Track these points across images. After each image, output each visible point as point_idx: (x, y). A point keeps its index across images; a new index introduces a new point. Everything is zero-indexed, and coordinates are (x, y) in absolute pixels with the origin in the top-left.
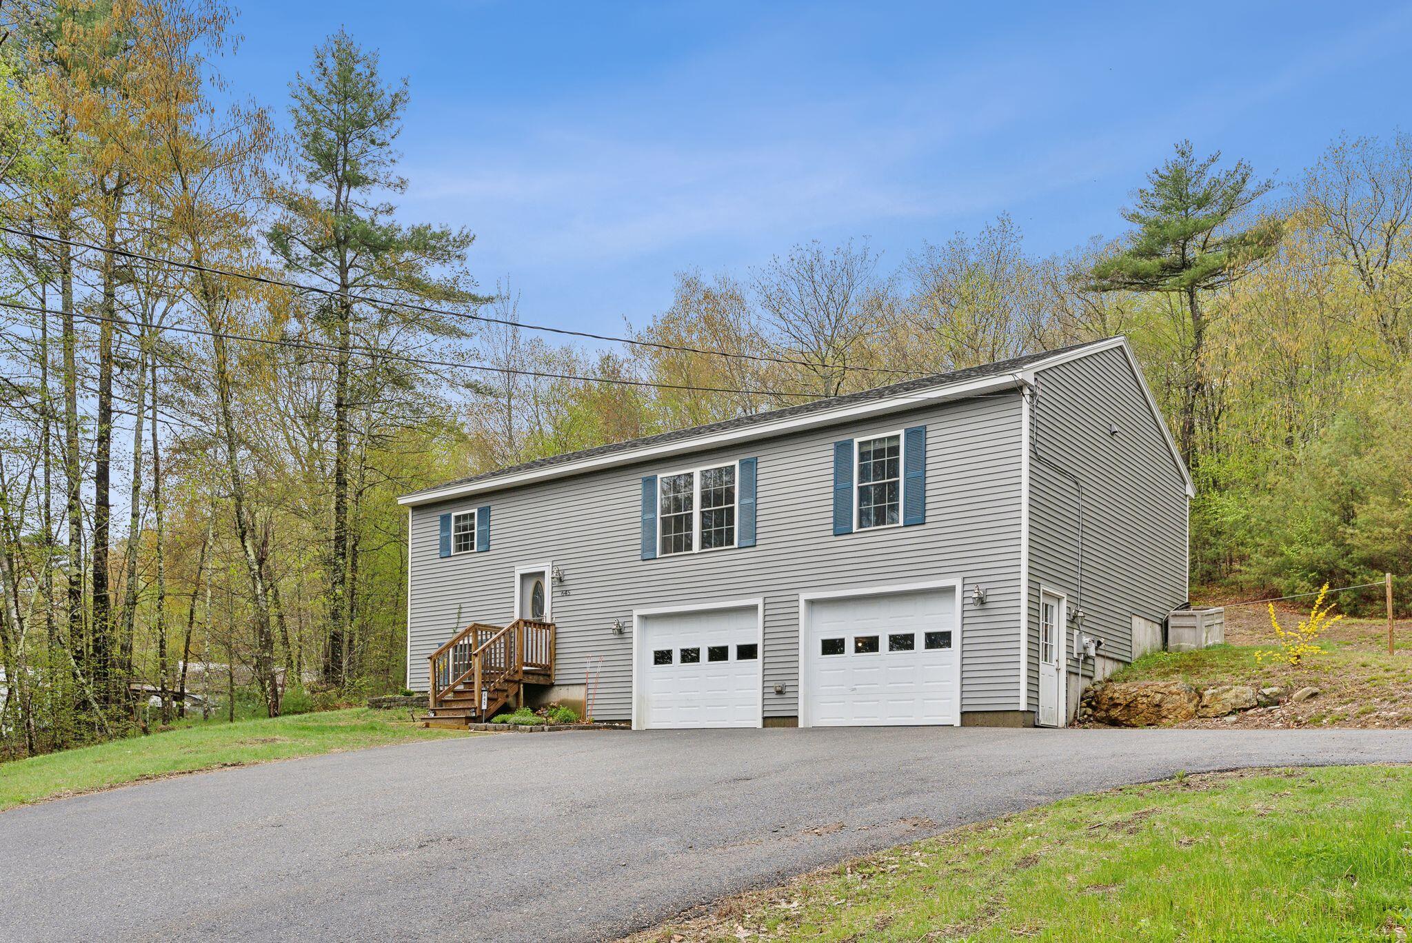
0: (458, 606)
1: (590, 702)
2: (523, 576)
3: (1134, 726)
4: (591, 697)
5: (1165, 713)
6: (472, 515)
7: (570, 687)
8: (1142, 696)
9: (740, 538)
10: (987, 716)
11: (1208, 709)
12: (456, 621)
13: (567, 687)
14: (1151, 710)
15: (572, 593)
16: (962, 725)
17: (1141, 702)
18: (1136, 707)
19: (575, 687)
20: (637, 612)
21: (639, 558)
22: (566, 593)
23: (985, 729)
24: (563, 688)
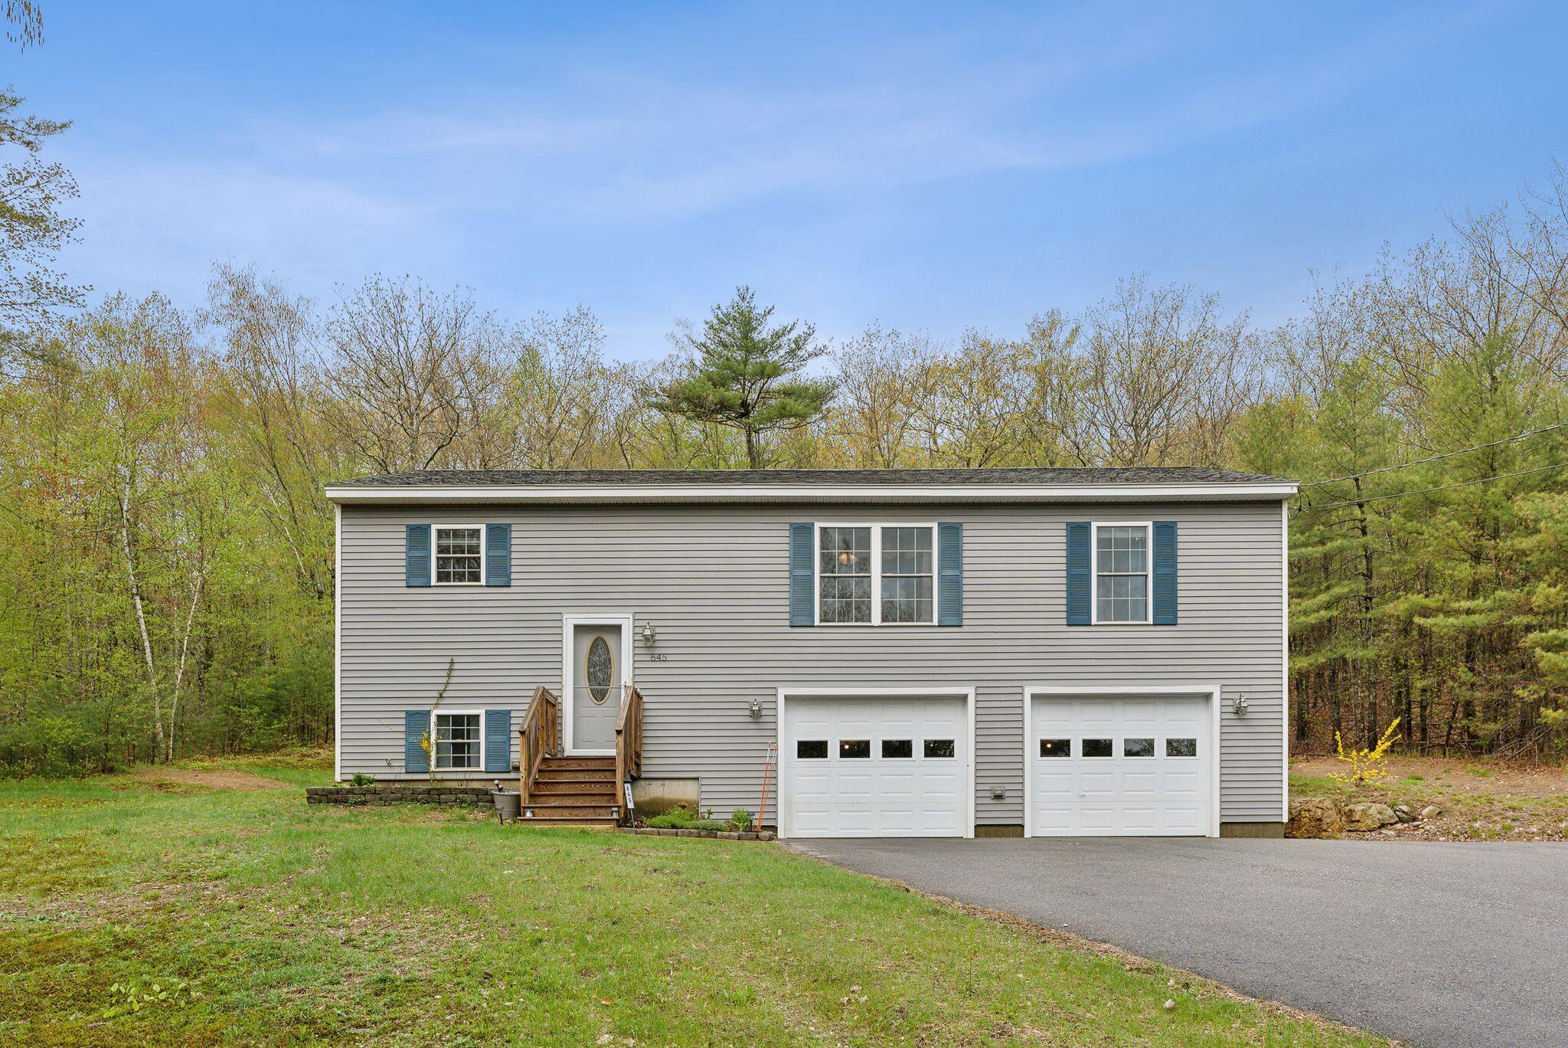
0: (448, 660)
1: (703, 803)
2: (578, 629)
3: (1294, 837)
4: (704, 796)
5: (1325, 827)
6: (475, 533)
7: (666, 782)
8: (1305, 810)
9: (941, 615)
10: (1246, 827)
11: (1360, 824)
12: (444, 680)
13: (661, 782)
14: (1313, 824)
15: (669, 658)
16: (1220, 837)
17: (1304, 816)
18: (1300, 821)
19: (675, 783)
20: (783, 692)
21: (787, 623)
22: (659, 658)
23: (1243, 840)
24: (654, 783)
